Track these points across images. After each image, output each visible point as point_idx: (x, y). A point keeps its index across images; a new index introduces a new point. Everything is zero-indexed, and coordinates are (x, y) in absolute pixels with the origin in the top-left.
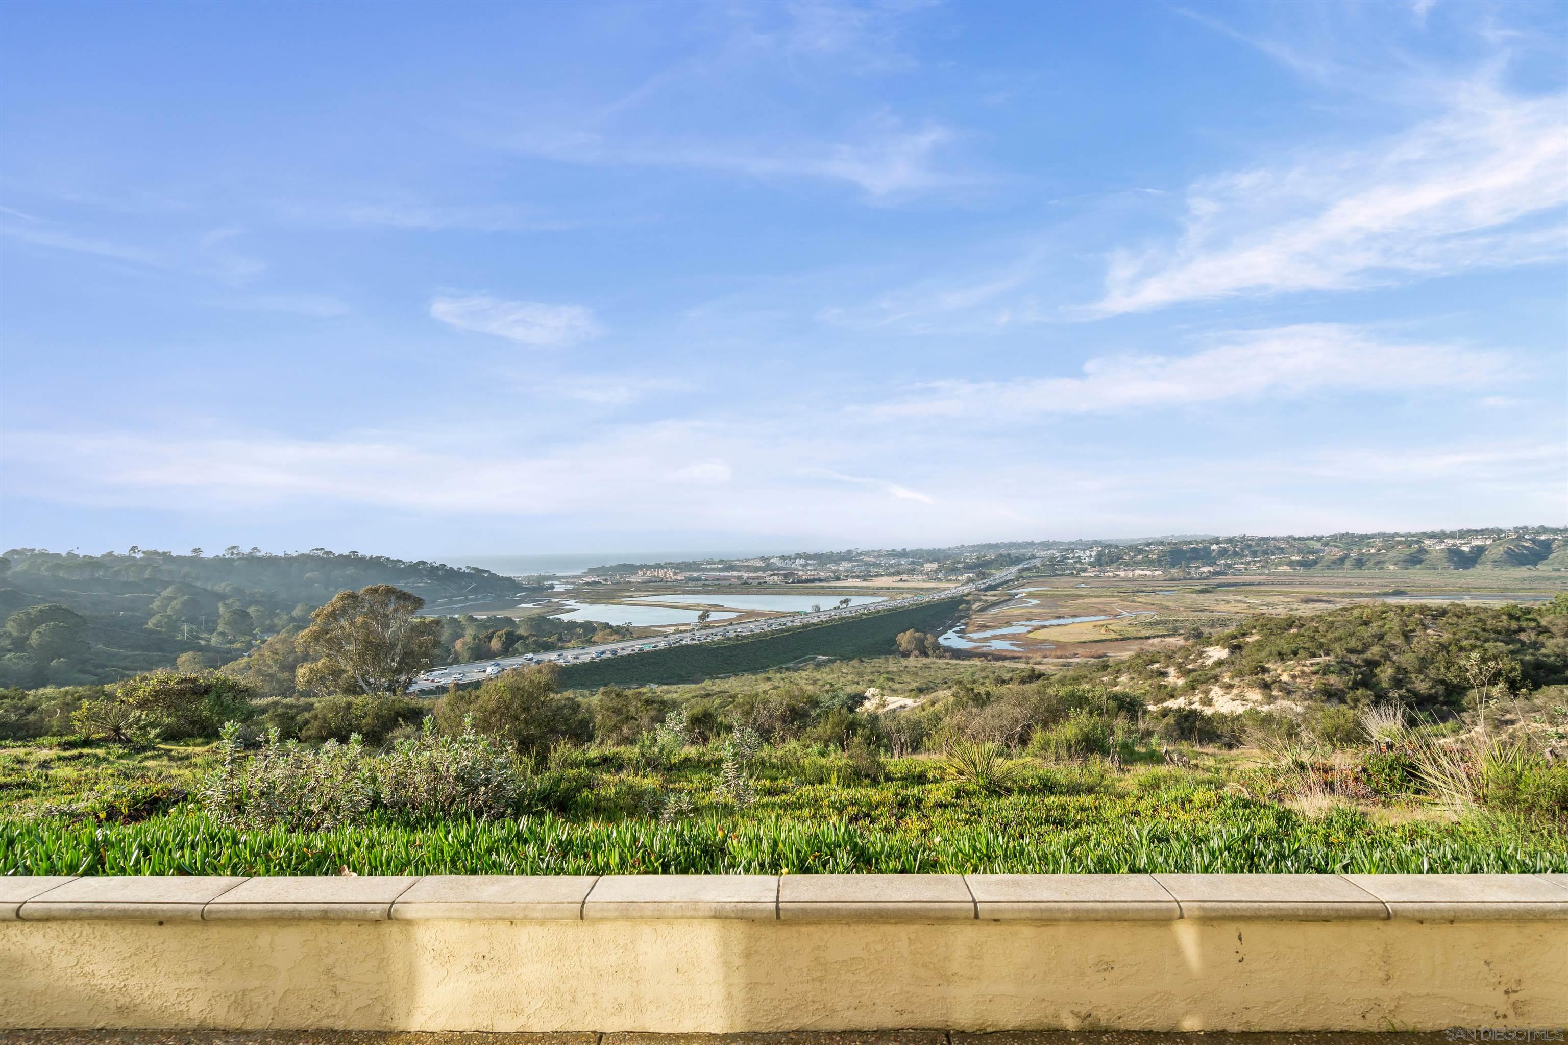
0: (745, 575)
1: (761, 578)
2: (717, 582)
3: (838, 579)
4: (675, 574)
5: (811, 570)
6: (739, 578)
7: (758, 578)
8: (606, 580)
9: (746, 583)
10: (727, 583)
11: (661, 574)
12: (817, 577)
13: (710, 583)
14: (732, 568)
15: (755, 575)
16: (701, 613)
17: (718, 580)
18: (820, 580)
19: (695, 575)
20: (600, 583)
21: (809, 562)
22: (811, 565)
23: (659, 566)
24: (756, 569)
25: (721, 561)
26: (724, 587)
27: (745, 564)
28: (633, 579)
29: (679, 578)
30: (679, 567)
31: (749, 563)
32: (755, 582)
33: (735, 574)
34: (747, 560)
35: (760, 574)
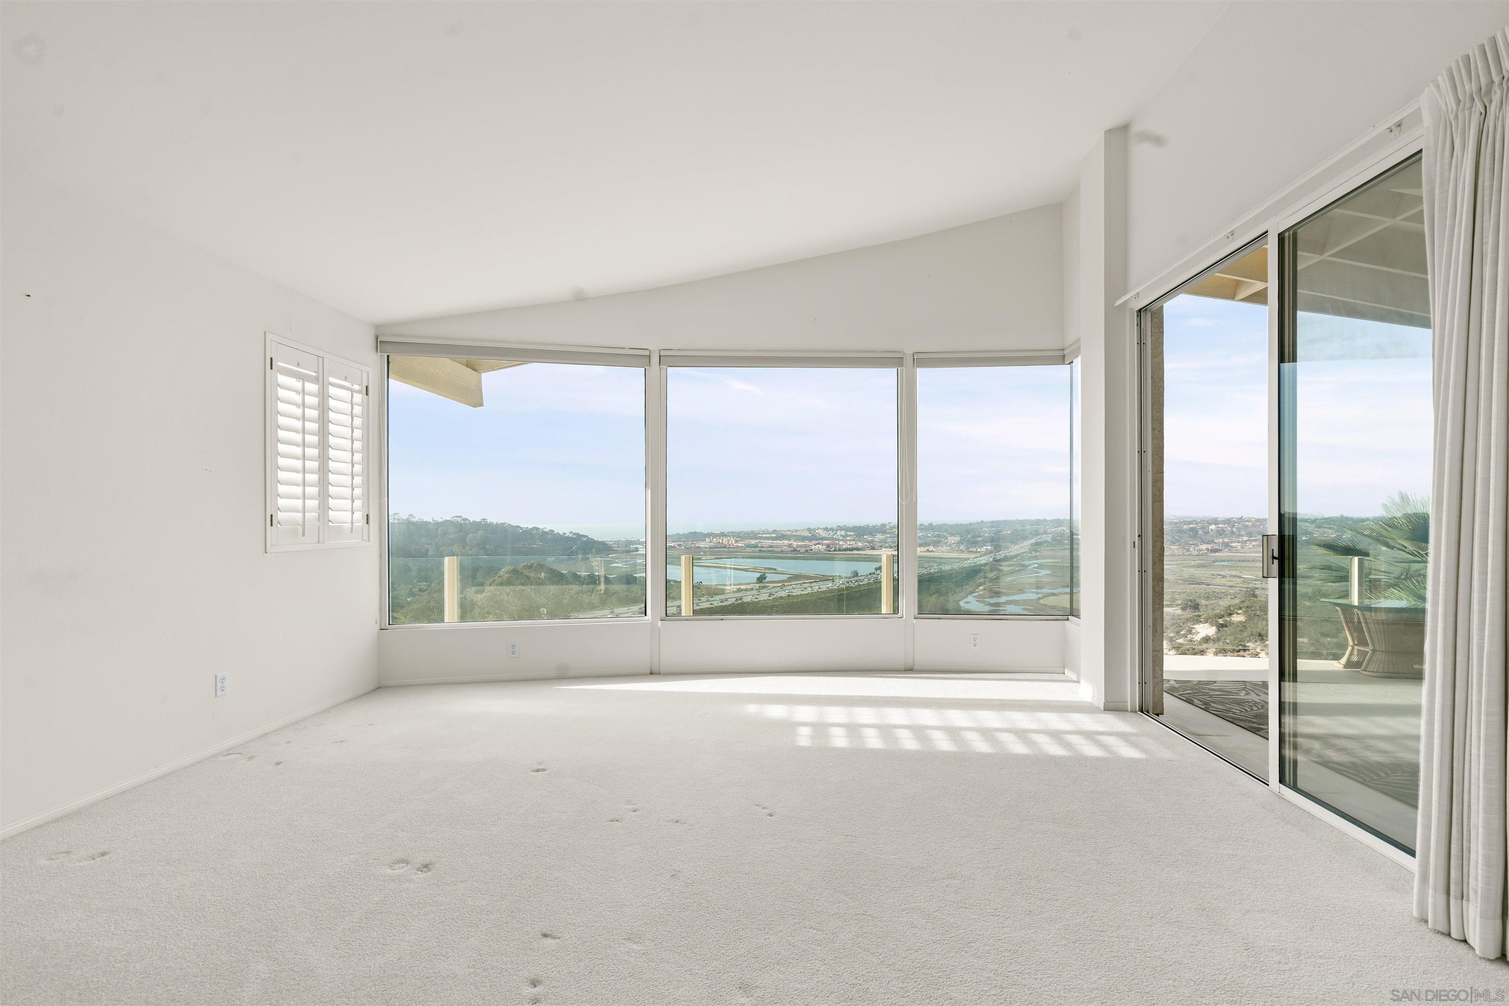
0: (795, 544)
1: (808, 546)
2: (771, 549)
3: (873, 548)
4: (736, 541)
5: (850, 540)
6: (790, 546)
7: (805, 546)
8: (680, 545)
9: (795, 550)
10: (779, 550)
11: (725, 541)
12: (855, 546)
13: (765, 549)
14: (782, 537)
15: (803, 543)
16: (758, 575)
17: (772, 547)
18: (858, 549)
19: (753, 542)
20: (675, 547)
21: (848, 533)
22: (850, 535)
23: (723, 535)
24: (804, 539)
25: (774, 531)
26: (777, 552)
27: (795, 534)
28: (702, 545)
29: (740, 545)
30: (739, 536)
31: (798, 534)
32: (803, 550)
33: (786, 542)
34: (796, 531)
35: (807, 543)
